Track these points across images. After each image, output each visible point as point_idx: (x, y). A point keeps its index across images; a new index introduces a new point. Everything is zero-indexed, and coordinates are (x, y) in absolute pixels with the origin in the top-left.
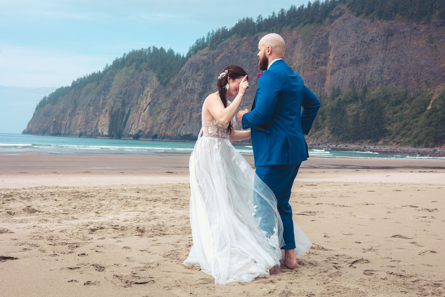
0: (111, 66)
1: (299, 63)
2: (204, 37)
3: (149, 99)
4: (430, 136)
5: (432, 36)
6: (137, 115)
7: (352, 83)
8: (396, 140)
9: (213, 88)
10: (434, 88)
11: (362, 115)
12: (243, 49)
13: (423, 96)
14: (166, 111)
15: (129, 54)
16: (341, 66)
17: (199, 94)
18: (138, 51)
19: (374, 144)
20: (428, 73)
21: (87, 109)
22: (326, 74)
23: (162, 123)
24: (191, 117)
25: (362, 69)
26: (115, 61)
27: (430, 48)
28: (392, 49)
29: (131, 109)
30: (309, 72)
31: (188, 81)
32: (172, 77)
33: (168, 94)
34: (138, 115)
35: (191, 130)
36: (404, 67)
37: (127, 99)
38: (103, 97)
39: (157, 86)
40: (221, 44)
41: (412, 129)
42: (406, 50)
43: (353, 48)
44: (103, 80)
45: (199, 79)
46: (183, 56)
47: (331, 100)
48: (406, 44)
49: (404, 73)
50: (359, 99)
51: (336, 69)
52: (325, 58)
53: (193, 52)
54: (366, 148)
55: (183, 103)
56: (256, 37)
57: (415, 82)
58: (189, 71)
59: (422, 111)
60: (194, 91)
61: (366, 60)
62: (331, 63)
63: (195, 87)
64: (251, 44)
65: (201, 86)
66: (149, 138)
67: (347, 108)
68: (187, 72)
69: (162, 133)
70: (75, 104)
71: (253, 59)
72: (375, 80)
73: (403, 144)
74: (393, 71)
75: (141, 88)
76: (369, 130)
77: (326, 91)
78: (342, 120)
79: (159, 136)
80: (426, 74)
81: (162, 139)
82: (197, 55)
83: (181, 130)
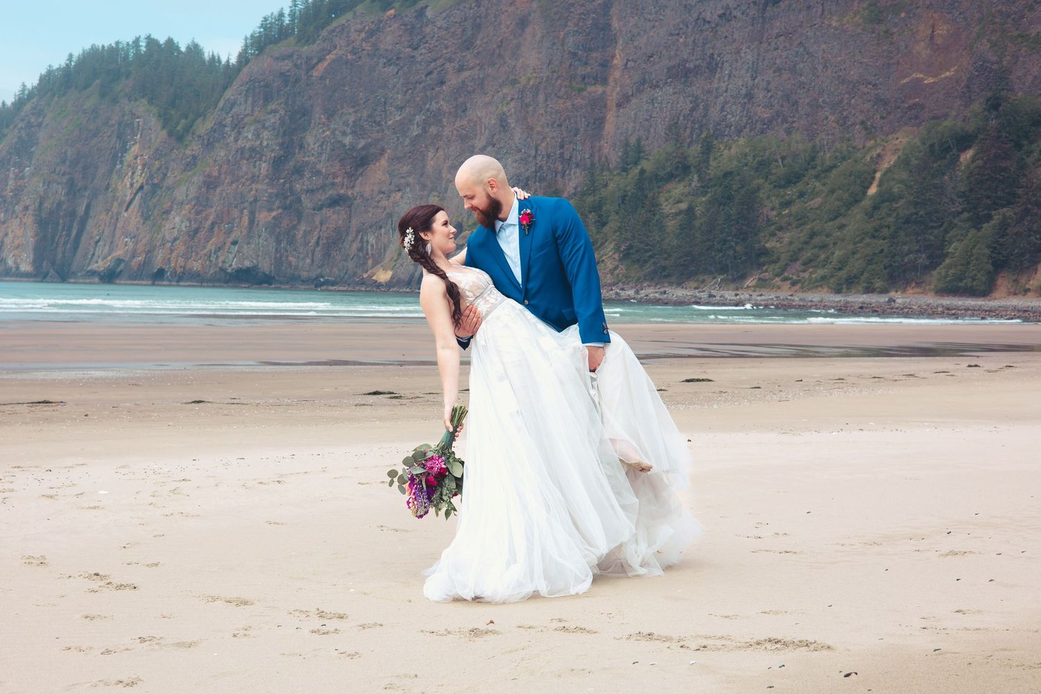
0: (33, 89)
1: (536, 78)
2: (282, 9)
3: (141, 176)
4: (876, 263)
5: (879, 4)
6: (108, 219)
7: (673, 128)
8: (791, 276)
9: (309, 145)
10: (883, 140)
11: (703, 212)
12: (387, 41)
13: (856, 162)
14: (187, 207)
15: (81, 57)
16: (644, 85)
17: (274, 162)
18: (106, 48)
19: (732, 286)
20: (870, 101)
22: (605, 106)
23: (175, 239)
24: (252, 222)
25: (699, 92)
26: (45, 76)
27: (873, 35)
28: (776, 38)
29: (93, 203)
30: (561, 101)
31: (244, 128)
32: (201, 116)
33: (192, 163)
34: (111, 219)
35: (254, 256)
36: (806, 87)
37: (81, 176)
38: (16, 171)
39: (161, 142)
40: (329, 28)
41: (832, 245)
42: (812, 41)
43: (675, 38)
44: (15, 127)
45: (273, 121)
46: (228, 61)
47: (619, 174)
48: (811, 26)
49: (807, 100)
50: (692, 169)
51: (630, 93)
52: (602, 65)
53: (255, 51)
54: (715, 296)
55: (231, 186)
56: (422, 8)
57: (834, 125)
58: (246, 102)
59: (856, 199)
61: (708, 68)
63: (261, 143)
64: (409, 27)
65: (278, 141)
66: (143, 280)
67: (662, 194)
68: (241, 104)
69: (178, 265)
71: (414, 68)
72: (733, 119)
73: (809, 284)
74: (779, 96)
75: (117, 146)
76: (721, 252)
77: (606, 151)
78: (651, 224)
79: (168, 274)
80: (864, 103)
81: (177, 282)
82: (265, 57)
83: (228, 257)
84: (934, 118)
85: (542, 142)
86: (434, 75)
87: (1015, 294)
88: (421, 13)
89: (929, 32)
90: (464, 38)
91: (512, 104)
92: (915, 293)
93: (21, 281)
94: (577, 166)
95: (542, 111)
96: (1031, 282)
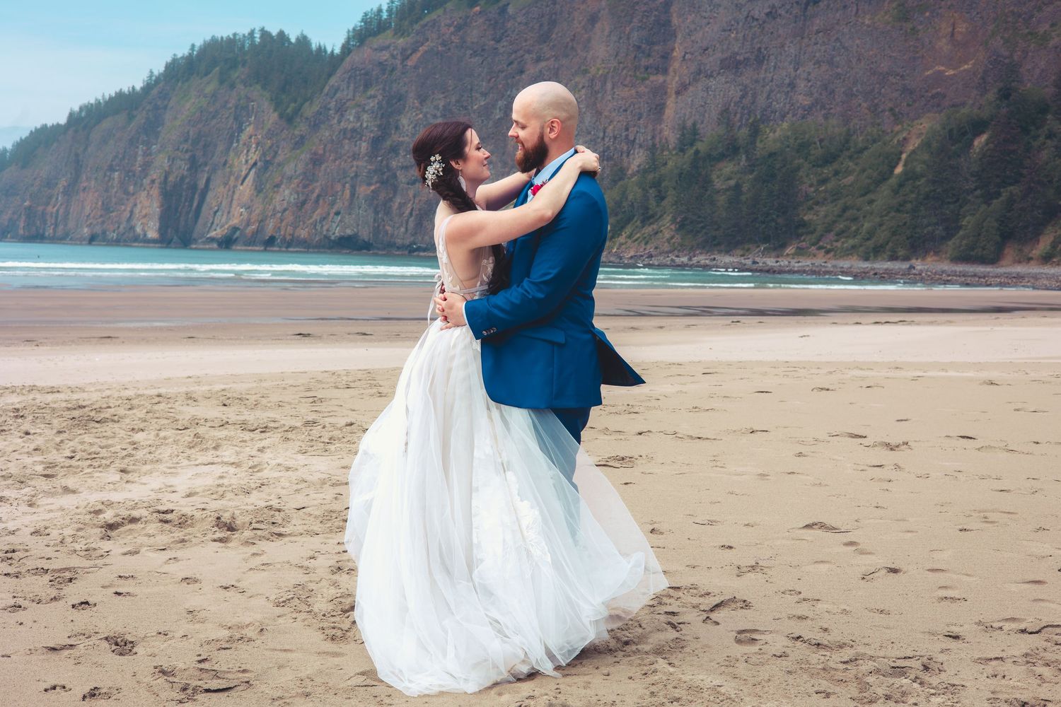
0: (160, 74)
1: (605, 68)
2: (381, 5)
4: (900, 234)
5: (906, 5)
6: (226, 192)
7: (725, 113)
8: (825, 245)
9: (404, 127)
10: (909, 125)
11: (749, 189)
12: (473, 35)
13: (885, 144)
14: (296, 181)
15: (202, 47)
16: (699, 74)
17: (372, 142)
18: (225, 39)
19: (774, 253)
21: (107, 179)
22: (666, 93)
23: (285, 210)
24: (353, 195)
25: (748, 81)
26: (171, 64)
27: (901, 32)
28: (816, 34)
29: (212, 178)
30: (626, 89)
31: (346, 111)
32: (308, 100)
33: (300, 143)
34: (229, 190)
35: (355, 225)
36: (843, 77)
37: (202, 153)
38: (144, 148)
39: (273, 123)
40: (422, 23)
41: (861, 218)
43: (727, 33)
44: (143, 109)
45: (372, 105)
46: (332, 52)
47: (677, 154)
48: (847, 24)
49: (843, 90)
50: (741, 150)
51: (688, 82)
52: (663, 57)
53: (356, 42)
54: (757, 263)
55: (335, 162)
56: (504, 6)
57: (867, 111)
59: (884, 178)
60: (360, 134)
61: (755, 60)
62: (677, 67)
63: (361, 125)
64: (492, 22)
65: (376, 123)
66: (256, 246)
67: (714, 172)
68: (343, 90)
69: (287, 234)
70: (78, 166)
71: (497, 59)
72: (777, 106)
73: (841, 252)
74: (818, 86)
75: (234, 126)
76: (764, 223)
77: (666, 133)
78: (703, 199)
79: (279, 240)
80: (892, 93)
81: (287, 248)
82: (366, 48)
83: (331, 226)
84: (953, 106)
85: (610, 125)
86: (515, 66)
87: (1020, 262)
88: (503, 10)
89: (950, 30)
90: (542, 32)
91: (583, 91)
92: (933, 261)
93: (148, 247)
94: (641, 146)
95: (610, 98)
96: (1034, 252)
